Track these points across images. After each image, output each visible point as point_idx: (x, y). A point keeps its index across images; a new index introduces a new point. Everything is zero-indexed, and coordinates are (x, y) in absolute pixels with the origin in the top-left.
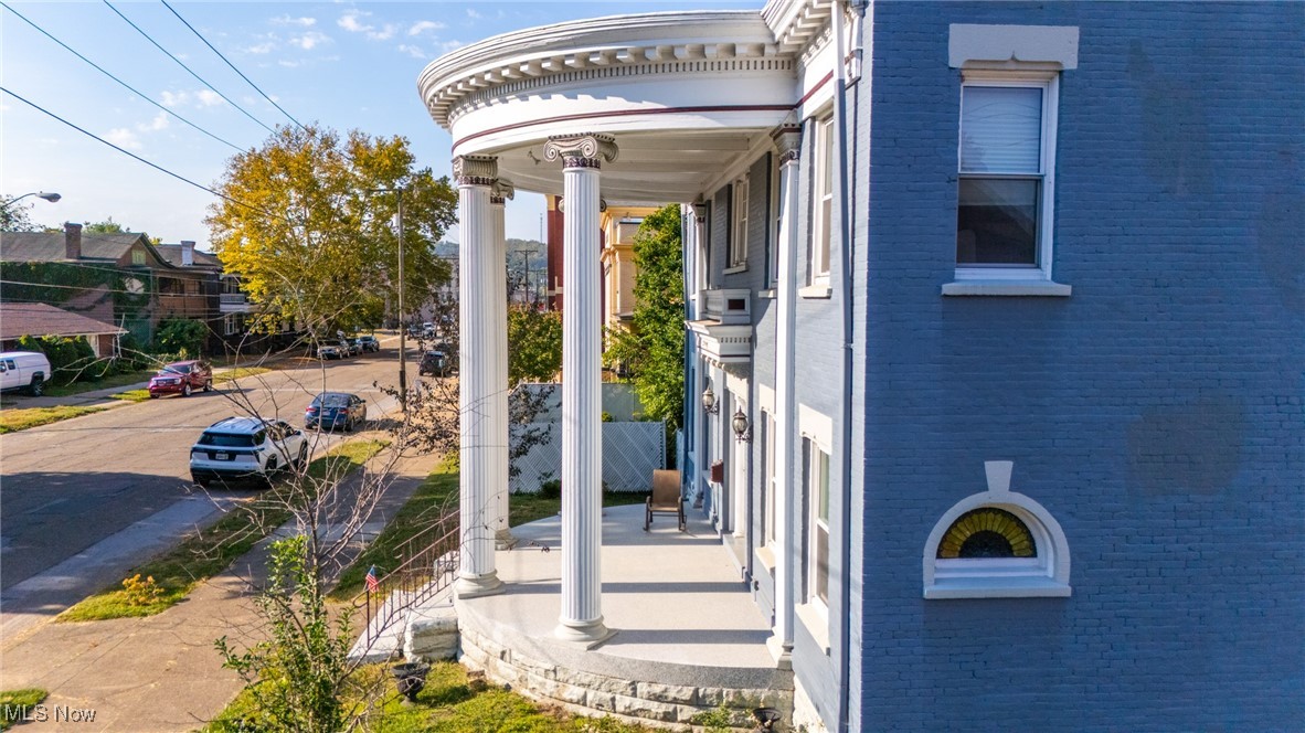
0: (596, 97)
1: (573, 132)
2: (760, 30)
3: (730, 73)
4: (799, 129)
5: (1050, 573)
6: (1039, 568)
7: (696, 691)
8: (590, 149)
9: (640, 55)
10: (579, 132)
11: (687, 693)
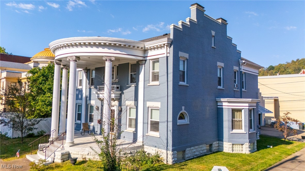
0: (114, 50)
1: (110, 55)
2: (143, 45)
3: (136, 51)
4: (146, 60)
5: (187, 121)
6: (185, 121)
7: (131, 151)
8: (113, 59)
9: (125, 45)
10: (111, 56)
11: (129, 152)
